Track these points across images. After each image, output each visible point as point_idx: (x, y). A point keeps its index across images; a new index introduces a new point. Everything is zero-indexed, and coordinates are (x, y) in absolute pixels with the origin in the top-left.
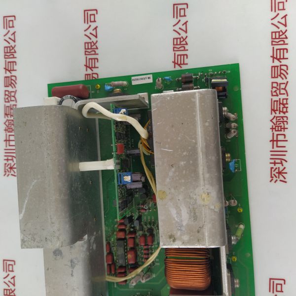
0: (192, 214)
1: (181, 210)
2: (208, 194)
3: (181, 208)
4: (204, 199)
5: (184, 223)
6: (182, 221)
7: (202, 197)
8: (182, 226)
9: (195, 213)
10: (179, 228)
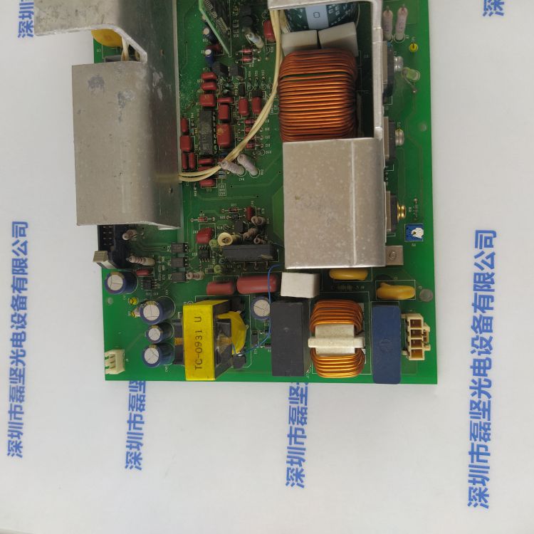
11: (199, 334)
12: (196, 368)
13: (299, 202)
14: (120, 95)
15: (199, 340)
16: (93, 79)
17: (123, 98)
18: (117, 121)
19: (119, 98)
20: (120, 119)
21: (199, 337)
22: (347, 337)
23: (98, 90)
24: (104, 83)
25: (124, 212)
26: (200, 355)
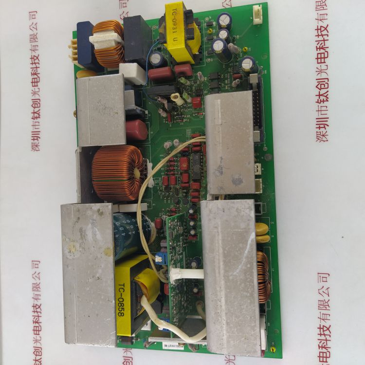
0: (83, 234)
1: (93, 238)
2: (70, 251)
3: (92, 239)
4: (74, 247)
5: (90, 226)
6: (92, 228)
7: (75, 249)
8: (92, 224)
9: (81, 234)
10: (94, 222)
11: (175, 30)
12: (176, 10)
13: (116, 111)
14: (222, 173)
15: (175, 26)
16: (239, 184)
17: (219, 172)
18: (223, 157)
19: (222, 172)
20: (222, 158)
21: (175, 29)
22: (97, 42)
23: (236, 177)
24: (233, 181)
25: (219, 100)
26: (173, 18)
